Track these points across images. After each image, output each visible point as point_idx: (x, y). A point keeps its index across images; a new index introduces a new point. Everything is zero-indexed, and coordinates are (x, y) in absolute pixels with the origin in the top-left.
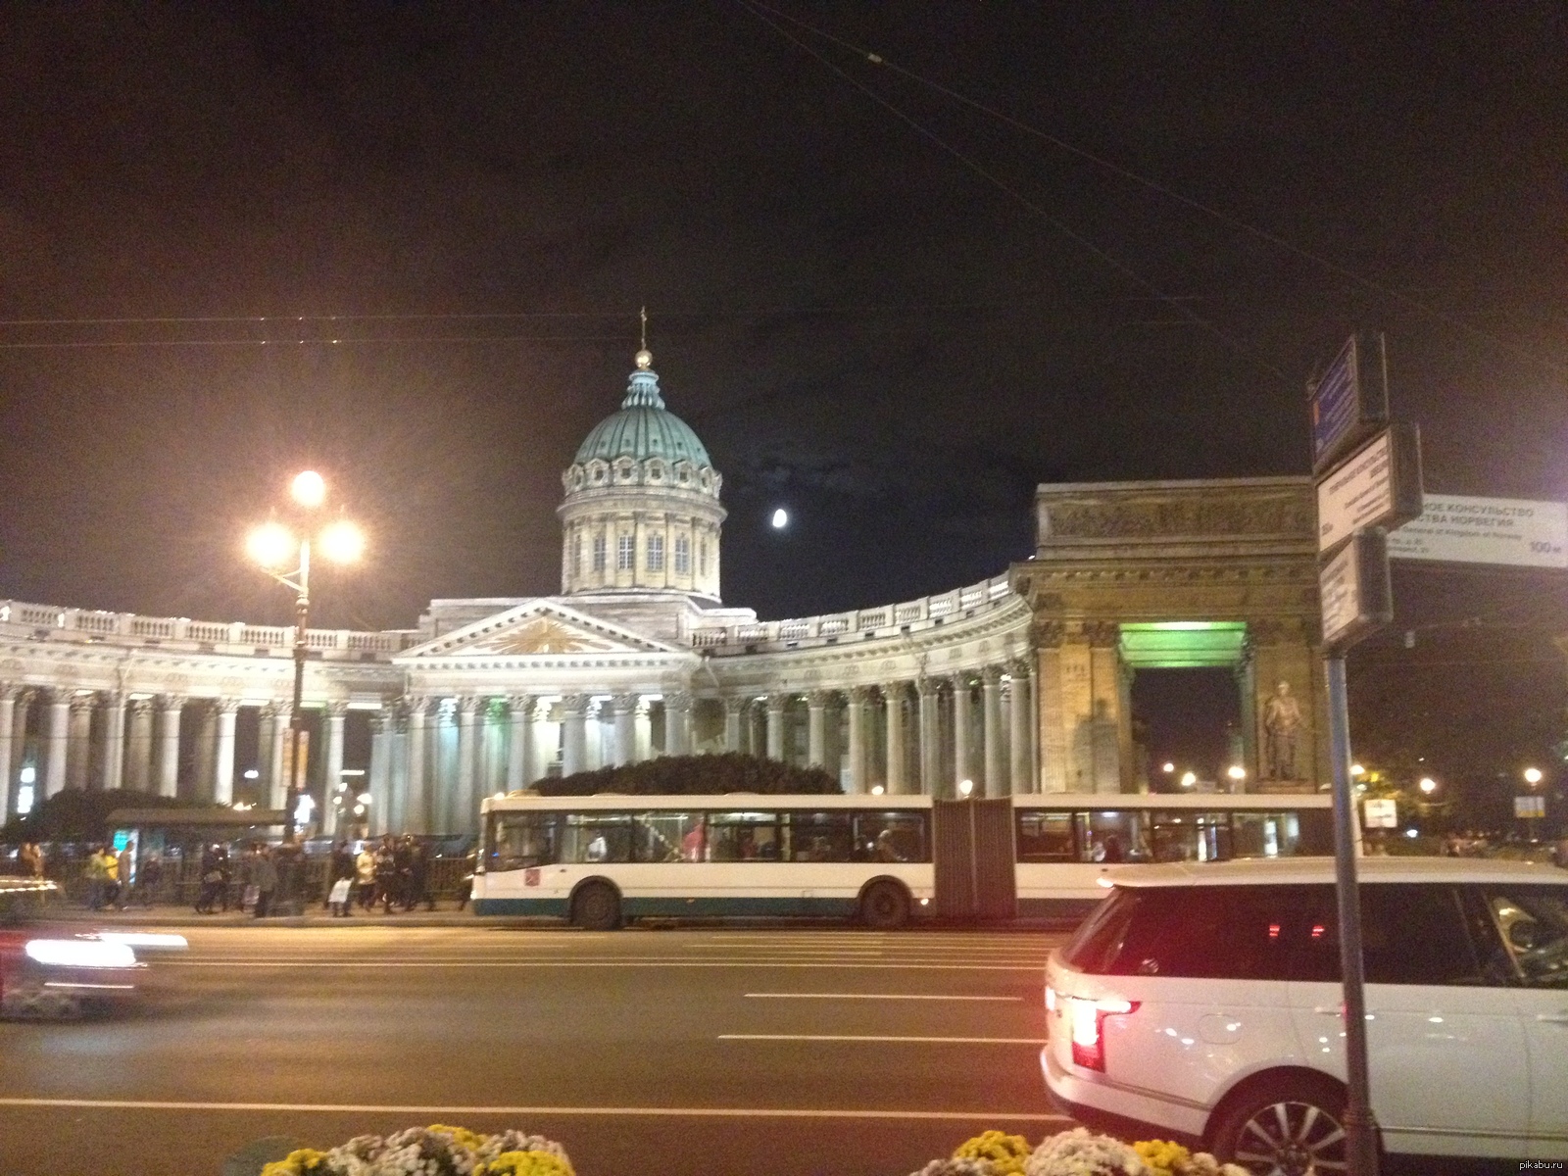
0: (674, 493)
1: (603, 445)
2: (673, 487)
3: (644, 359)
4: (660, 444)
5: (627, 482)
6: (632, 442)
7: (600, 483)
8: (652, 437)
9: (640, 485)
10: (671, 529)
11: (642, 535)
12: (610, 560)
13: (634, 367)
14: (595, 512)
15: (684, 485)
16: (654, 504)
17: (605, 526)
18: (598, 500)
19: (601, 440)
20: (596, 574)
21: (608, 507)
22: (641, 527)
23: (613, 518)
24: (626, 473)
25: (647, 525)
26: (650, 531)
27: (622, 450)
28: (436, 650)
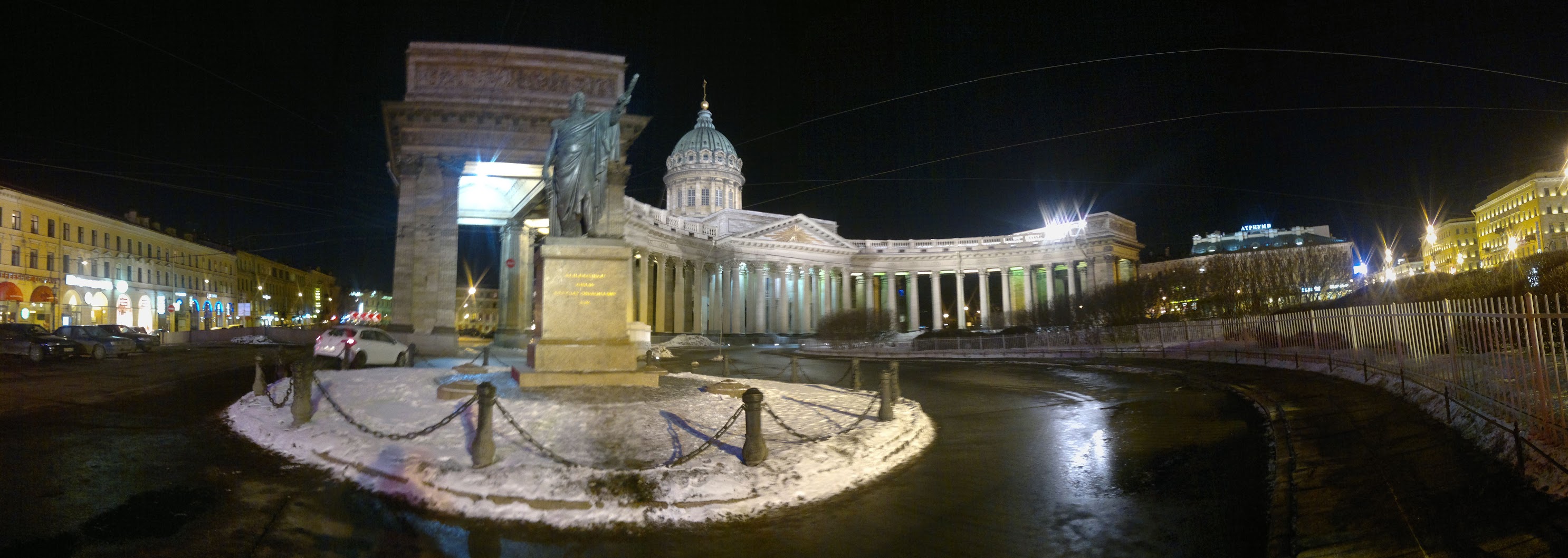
1: (705, 142)
3: (706, 105)
6: (720, 144)
7: (707, 162)
9: (726, 166)
11: (727, 190)
12: (712, 201)
13: (700, 108)
14: (704, 176)
16: (732, 176)
17: (710, 184)
18: (707, 170)
19: (704, 140)
20: (705, 207)
21: (712, 174)
22: (727, 186)
23: (715, 180)
24: (720, 159)
27: (717, 147)
28: (750, 235)
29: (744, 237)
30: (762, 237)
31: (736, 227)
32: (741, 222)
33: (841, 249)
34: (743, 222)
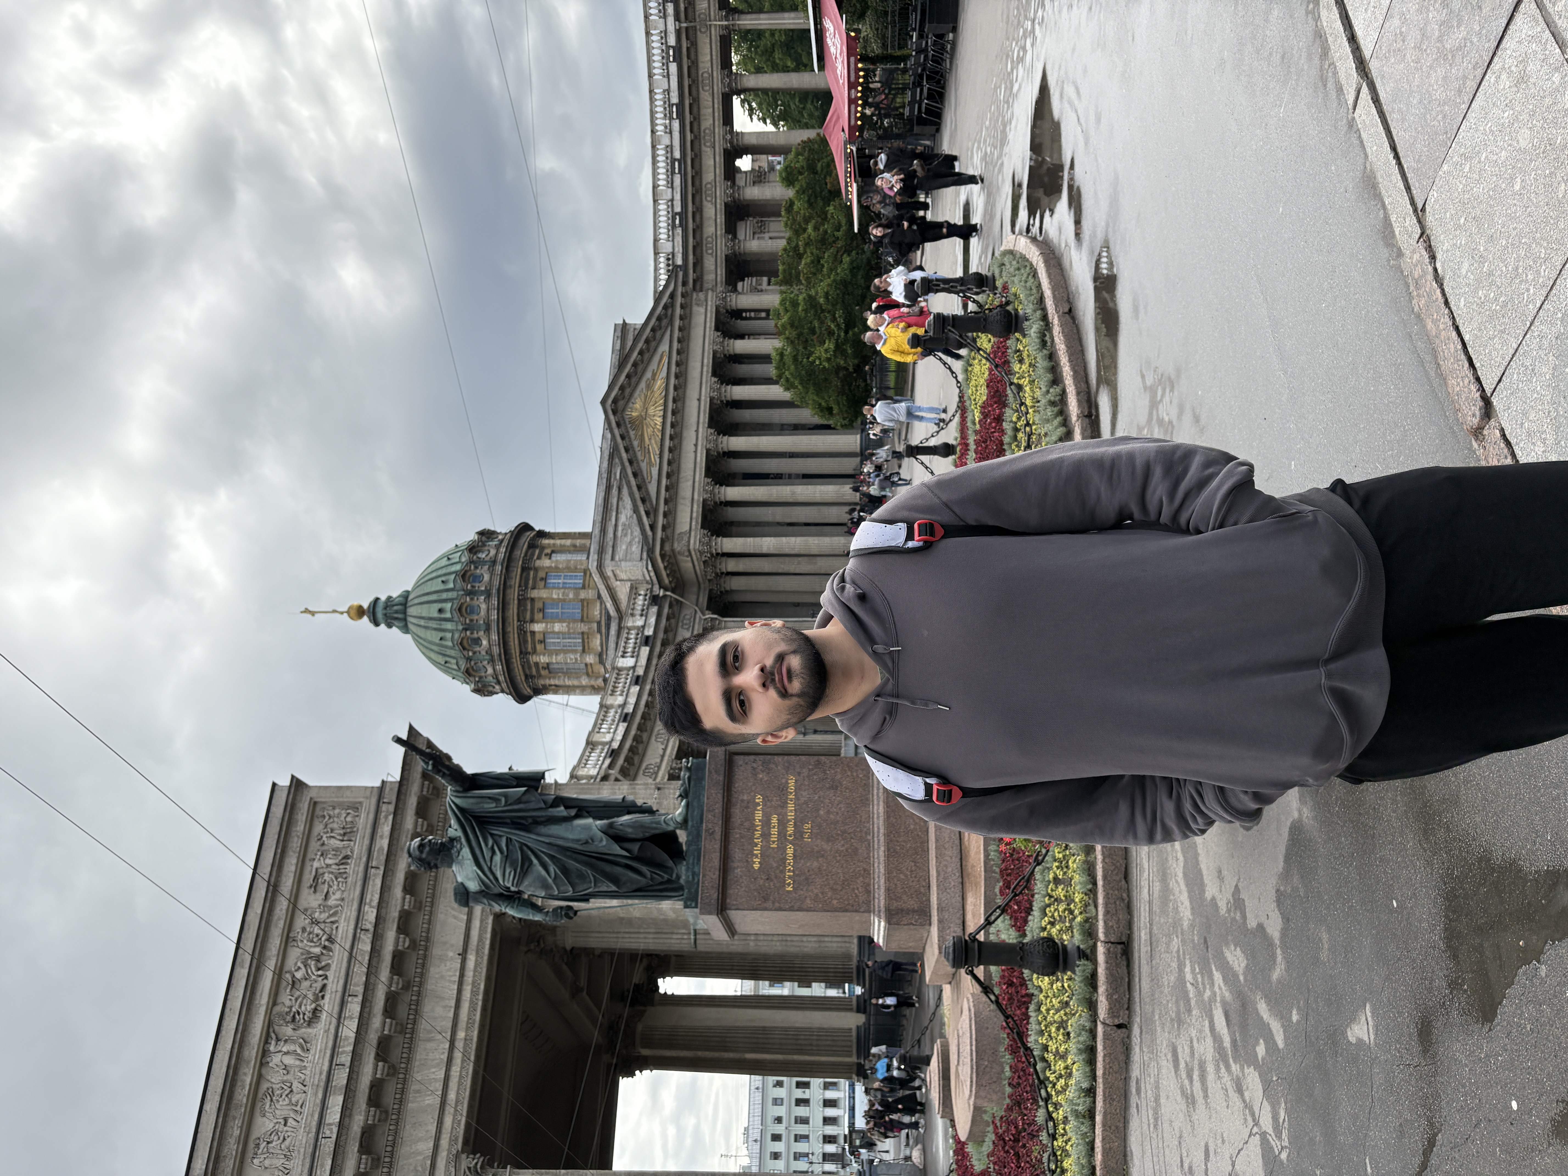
5: (486, 577)
7: (483, 606)
17: (533, 600)
19: (436, 615)
21: (513, 595)
22: (538, 563)
25: (538, 559)
27: (451, 585)
28: (647, 513)
29: (653, 527)
30: (652, 488)
31: (630, 544)
32: (619, 533)
33: (678, 311)
34: (620, 528)
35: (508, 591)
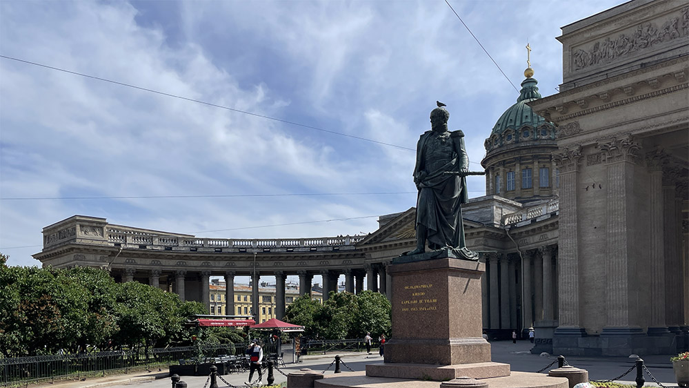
0: (536, 143)
1: (499, 125)
2: (537, 140)
4: (529, 117)
5: (509, 142)
6: (514, 119)
7: (497, 146)
8: (525, 115)
9: (517, 142)
10: (536, 163)
11: (518, 170)
12: (502, 186)
14: (495, 162)
15: (544, 137)
17: (499, 169)
18: (495, 156)
22: (518, 165)
23: (503, 163)
24: (510, 137)
25: (521, 164)
26: (523, 167)
27: (508, 125)
35: (501, 156)
